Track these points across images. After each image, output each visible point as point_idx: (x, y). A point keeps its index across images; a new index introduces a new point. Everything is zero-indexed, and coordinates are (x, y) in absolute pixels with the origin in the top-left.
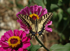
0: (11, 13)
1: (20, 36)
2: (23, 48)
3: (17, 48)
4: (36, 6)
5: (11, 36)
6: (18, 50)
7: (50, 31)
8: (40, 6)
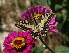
0: (13, 14)
1: (24, 37)
2: (27, 50)
3: (21, 50)
4: (40, 7)
5: (15, 38)
6: (22, 52)
7: (55, 32)
8: (45, 7)
